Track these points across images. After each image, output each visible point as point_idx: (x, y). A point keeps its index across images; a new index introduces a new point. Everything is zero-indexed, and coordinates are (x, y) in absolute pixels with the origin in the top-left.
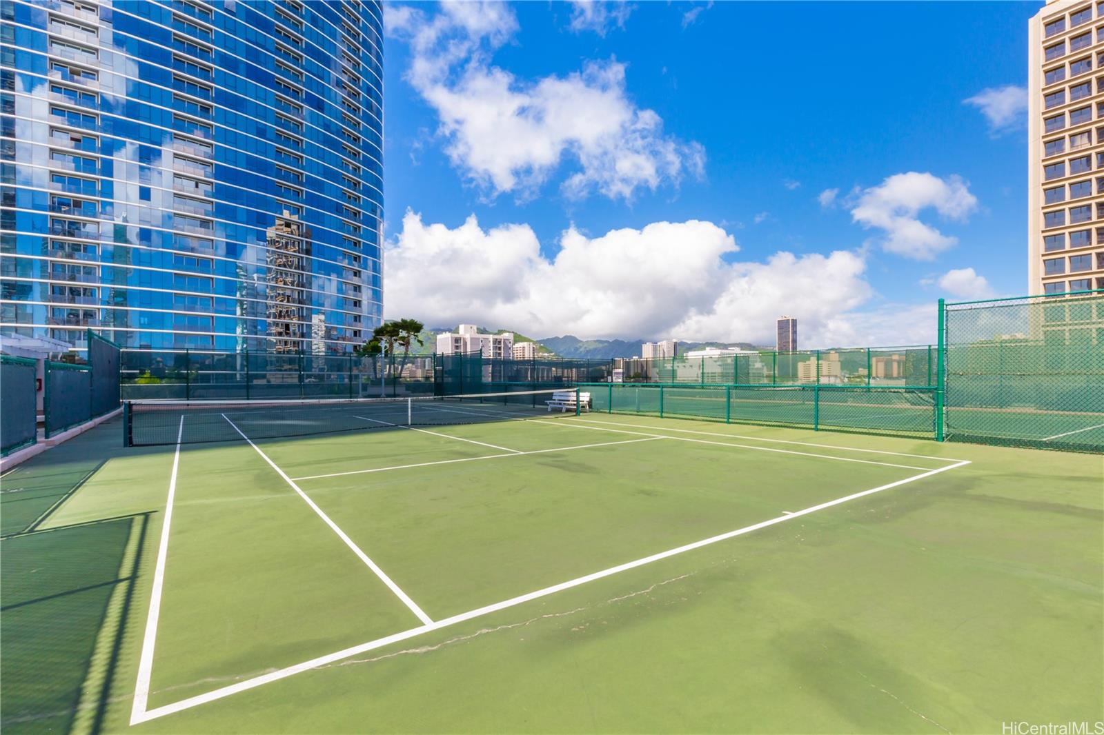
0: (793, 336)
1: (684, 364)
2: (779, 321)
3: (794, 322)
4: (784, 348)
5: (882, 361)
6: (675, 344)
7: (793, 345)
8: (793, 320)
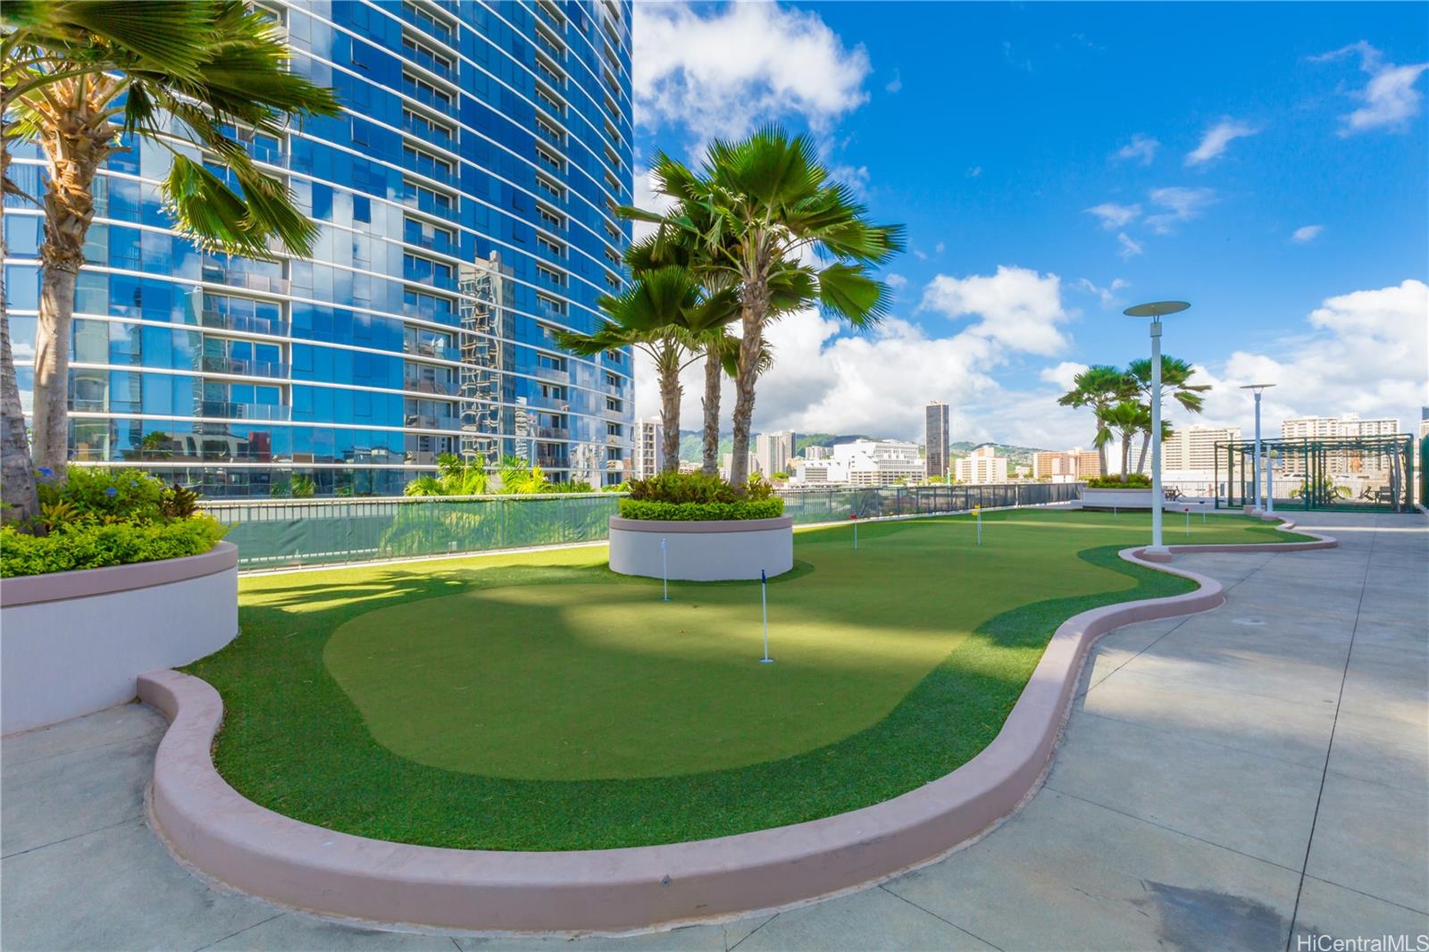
0: (945, 426)
1: (829, 461)
2: (928, 407)
3: (946, 408)
4: (934, 441)
5: (1057, 457)
6: (794, 436)
7: (945, 437)
8: (944, 406)
